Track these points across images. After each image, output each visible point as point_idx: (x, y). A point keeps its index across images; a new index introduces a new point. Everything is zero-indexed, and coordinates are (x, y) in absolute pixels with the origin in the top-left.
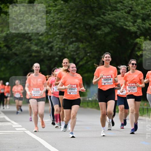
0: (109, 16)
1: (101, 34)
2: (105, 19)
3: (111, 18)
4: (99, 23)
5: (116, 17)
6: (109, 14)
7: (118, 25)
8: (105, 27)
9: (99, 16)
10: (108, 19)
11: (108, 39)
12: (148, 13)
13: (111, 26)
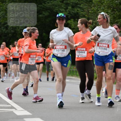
0: (48, 4)
1: (42, 17)
2: (45, 6)
3: (50, 6)
4: (41, 9)
5: (53, 5)
6: (48, 3)
7: (55, 11)
8: (45, 12)
9: (41, 4)
10: (47, 6)
11: (47, 20)
12: (77, 2)
13: (49, 11)
